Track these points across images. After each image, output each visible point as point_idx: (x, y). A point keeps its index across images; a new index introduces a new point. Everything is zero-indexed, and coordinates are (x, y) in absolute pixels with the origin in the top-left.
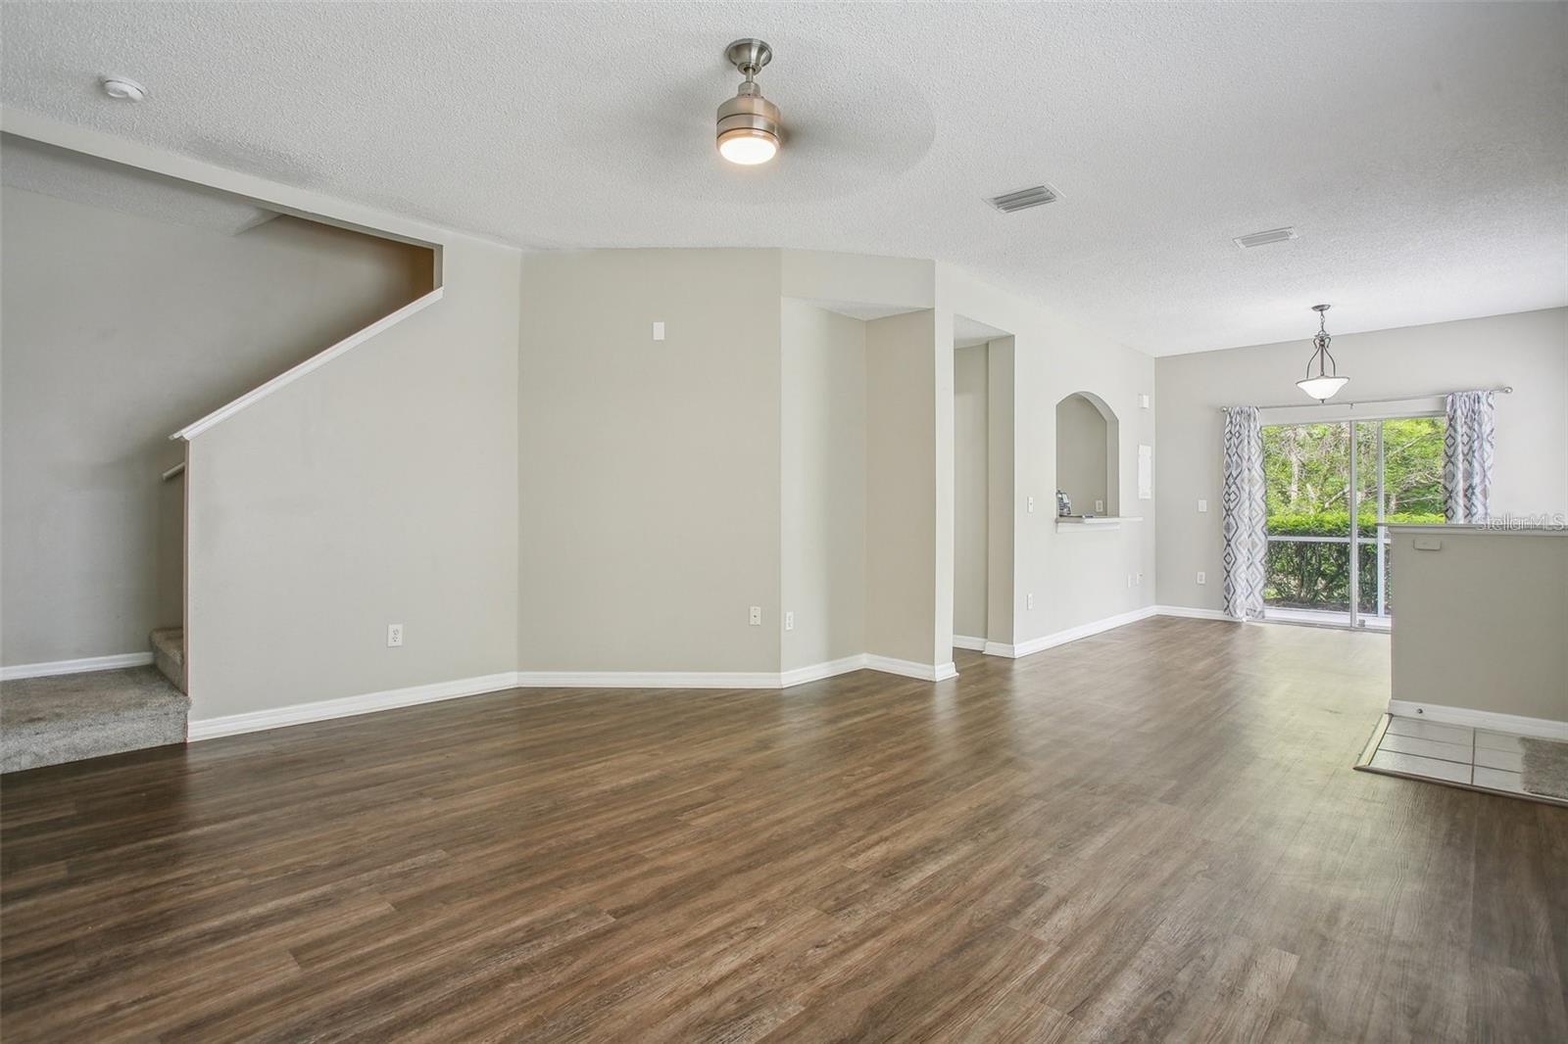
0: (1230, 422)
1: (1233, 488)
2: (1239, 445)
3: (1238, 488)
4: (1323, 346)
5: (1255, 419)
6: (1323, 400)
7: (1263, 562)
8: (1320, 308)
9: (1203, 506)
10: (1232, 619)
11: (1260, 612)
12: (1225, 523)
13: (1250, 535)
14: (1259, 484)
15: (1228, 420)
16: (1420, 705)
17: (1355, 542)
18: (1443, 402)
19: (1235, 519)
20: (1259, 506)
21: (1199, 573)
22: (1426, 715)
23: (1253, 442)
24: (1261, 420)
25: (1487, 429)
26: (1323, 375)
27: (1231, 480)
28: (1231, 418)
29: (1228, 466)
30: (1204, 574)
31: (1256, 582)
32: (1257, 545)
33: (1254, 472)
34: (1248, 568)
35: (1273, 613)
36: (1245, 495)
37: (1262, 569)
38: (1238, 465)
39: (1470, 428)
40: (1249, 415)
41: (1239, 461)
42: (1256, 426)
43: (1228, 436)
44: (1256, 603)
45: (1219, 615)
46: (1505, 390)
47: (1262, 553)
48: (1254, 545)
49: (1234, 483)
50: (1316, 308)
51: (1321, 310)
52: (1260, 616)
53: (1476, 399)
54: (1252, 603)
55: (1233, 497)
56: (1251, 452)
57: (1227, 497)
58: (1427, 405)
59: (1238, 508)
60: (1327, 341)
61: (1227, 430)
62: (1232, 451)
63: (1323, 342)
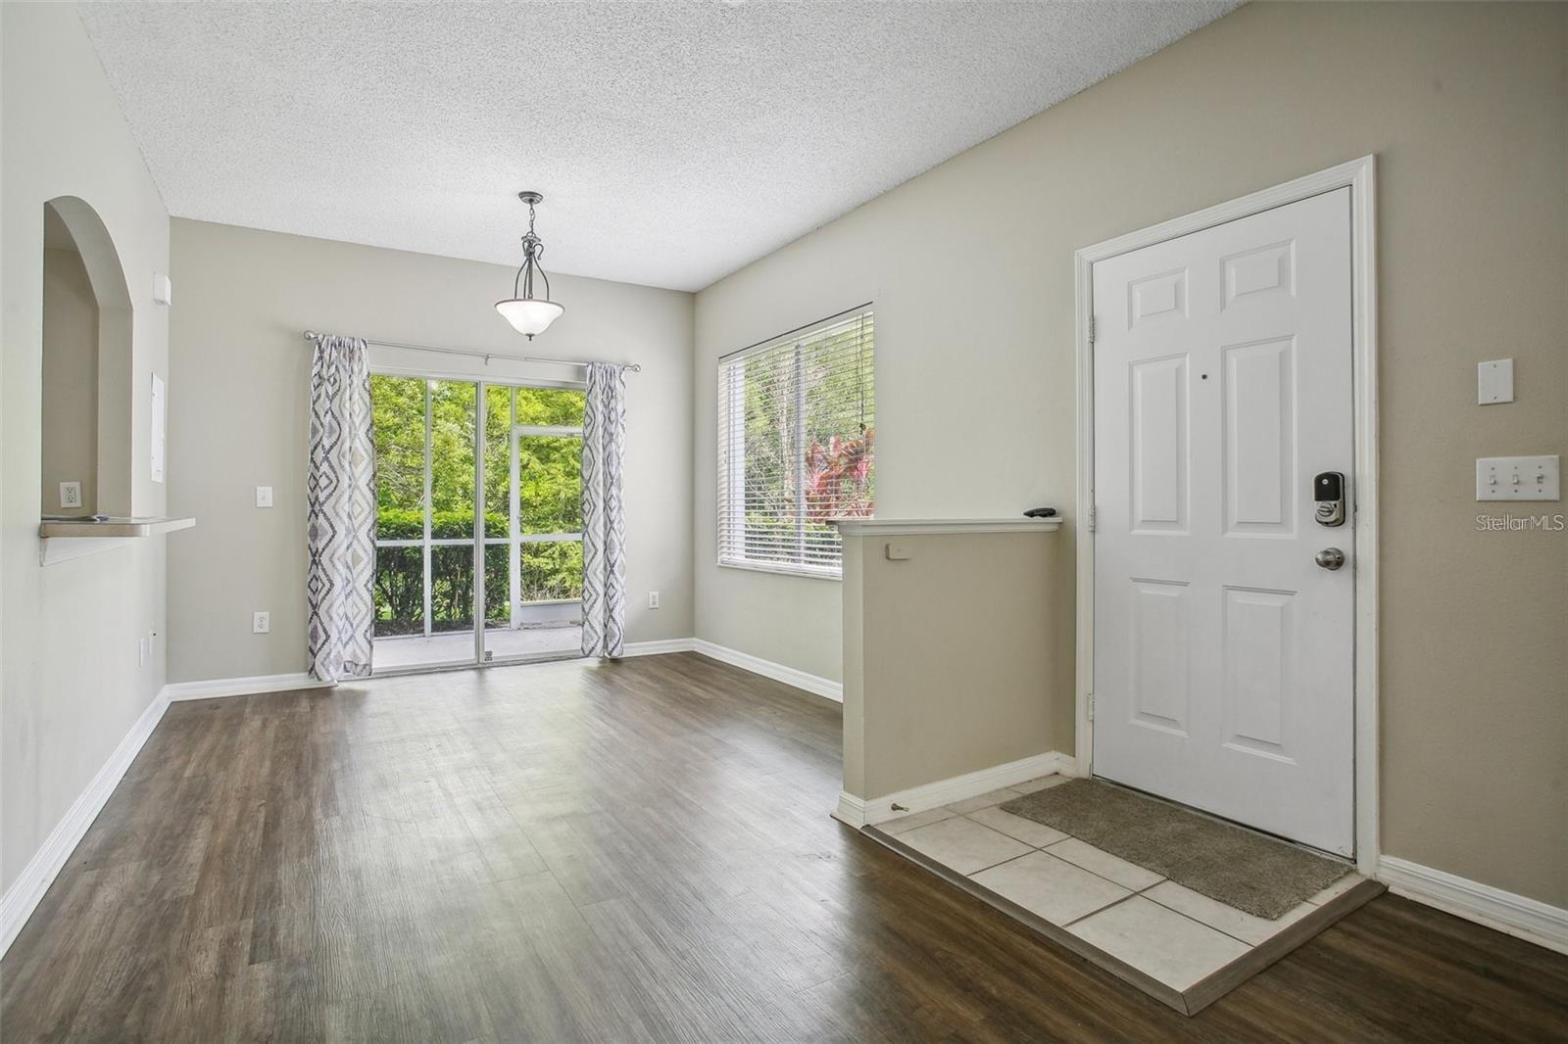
0: (320, 358)
1: (325, 467)
2: (335, 394)
3: (331, 467)
4: (532, 254)
5: (360, 359)
6: (530, 336)
7: (370, 585)
8: (531, 197)
9: (266, 496)
10: (320, 685)
11: (365, 666)
12: (309, 525)
13: (350, 545)
14: (364, 463)
15: (317, 354)
17: (480, 543)
18: (582, 370)
19: (328, 519)
20: (364, 497)
21: (257, 615)
22: (906, 808)
23: (356, 396)
24: (368, 363)
25: (620, 410)
26: (532, 298)
27: (320, 454)
28: (322, 352)
29: (315, 431)
30: (266, 614)
31: (359, 618)
32: (362, 559)
33: (357, 440)
34: (347, 596)
36: (345, 481)
37: (368, 598)
38: (332, 432)
39: (607, 407)
40: (352, 352)
41: (335, 425)
42: (361, 371)
43: (316, 381)
44: (358, 652)
45: (296, 681)
46: (636, 368)
47: (368, 570)
48: (356, 559)
49: (326, 459)
50: (522, 195)
51: (531, 201)
52: (364, 672)
53: (610, 374)
54: (354, 654)
55: (323, 482)
56: (356, 410)
57: (312, 483)
58: (561, 374)
59: (333, 500)
60: (538, 249)
61: (315, 371)
62: (324, 404)
63: (532, 248)
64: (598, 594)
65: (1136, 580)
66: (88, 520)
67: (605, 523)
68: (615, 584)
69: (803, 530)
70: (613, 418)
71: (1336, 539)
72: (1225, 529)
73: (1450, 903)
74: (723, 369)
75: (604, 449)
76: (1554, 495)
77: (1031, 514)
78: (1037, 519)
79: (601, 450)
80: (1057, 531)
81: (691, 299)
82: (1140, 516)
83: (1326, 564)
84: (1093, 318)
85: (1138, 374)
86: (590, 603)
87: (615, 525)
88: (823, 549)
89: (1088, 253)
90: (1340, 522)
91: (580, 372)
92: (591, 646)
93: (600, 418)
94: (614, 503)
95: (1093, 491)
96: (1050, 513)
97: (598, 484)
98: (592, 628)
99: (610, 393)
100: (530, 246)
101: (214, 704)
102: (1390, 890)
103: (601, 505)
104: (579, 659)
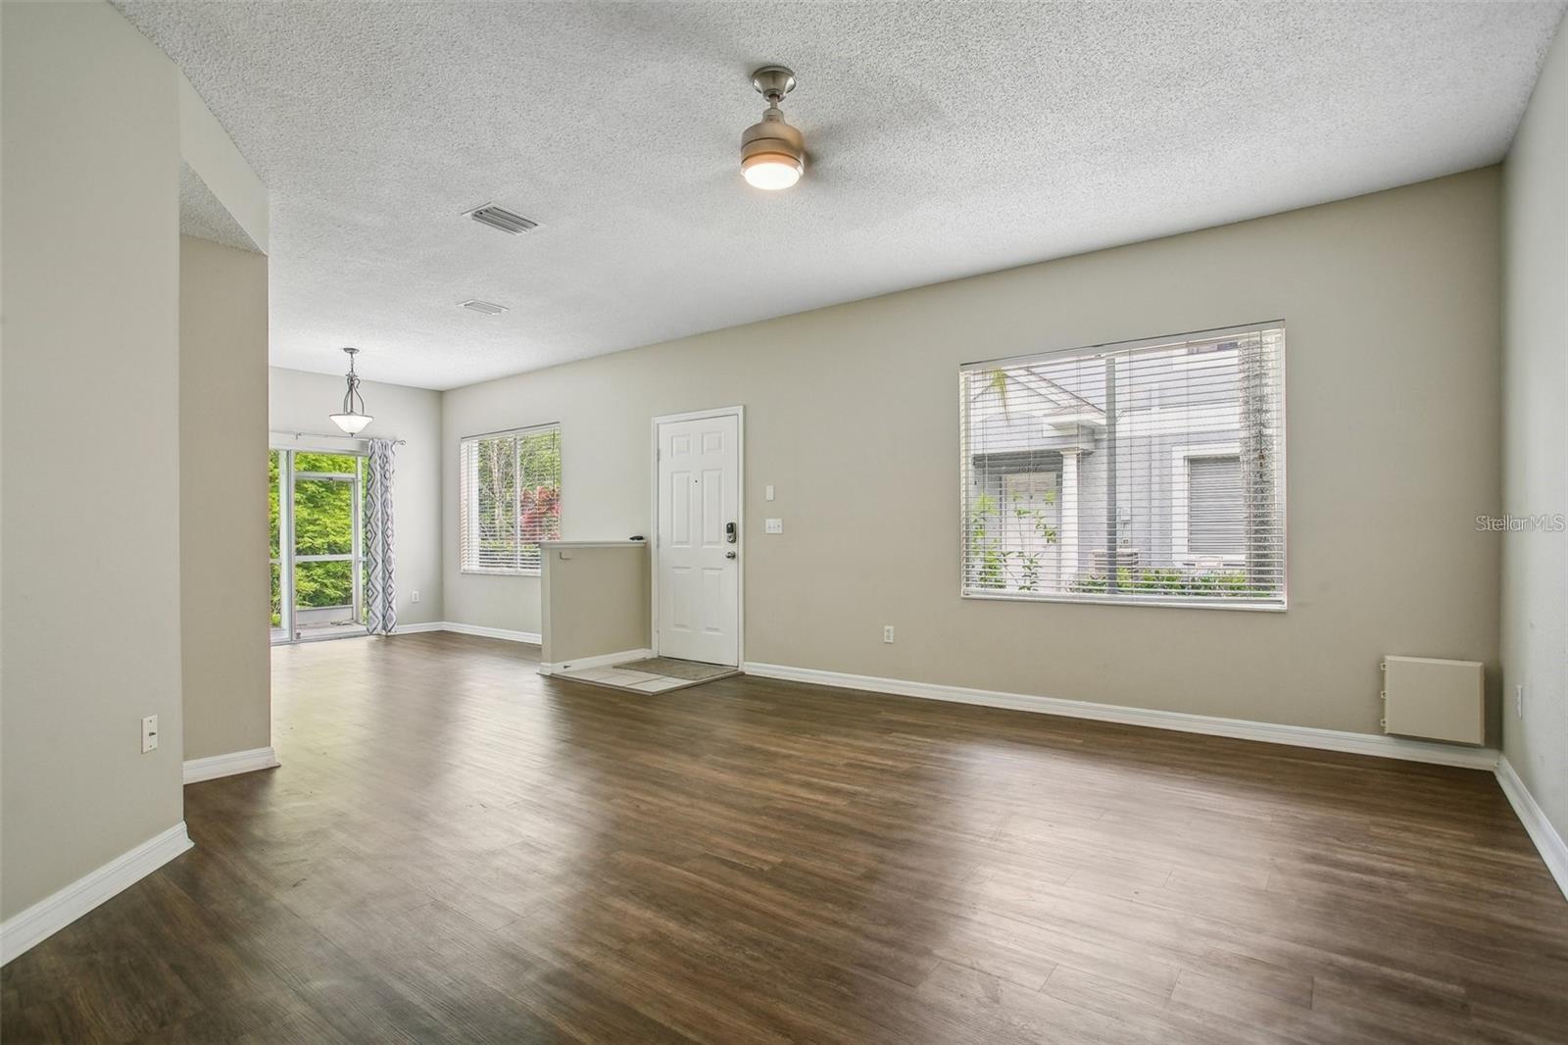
4: (352, 386)
6: (352, 434)
8: (351, 351)
16: (567, 663)
18: (365, 443)
22: (571, 667)
25: (391, 470)
26: (352, 412)
39: (383, 468)
46: (402, 443)
50: (345, 350)
51: (351, 353)
53: (385, 447)
60: (356, 382)
63: (352, 381)
64: (379, 593)
65: (672, 567)
67: (383, 544)
68: (393, 585)
69: (519, 548)
70: (387, 476)
71: (732, 548)
72: (702, 545)
74: (464, 446)
75: (382, 497)
76: (781, 532)
77: (632, 539)
78: (636, 541)
79: (379, 497)
80: (643, 546)
81: (439, 396)
82: (675, 540)
83: (729, 557)
84: (658, 450)
85: (675, 476)
86: (373, 598)
87: (391, 547)
88: (532, 561)
89: (657, 420)
90: (734, 541)
91: (364, 445)
92: (374, 626)
93: (378, 476)
94: (389, 532)
95: (657, 529)
96: (641, 538)
97: (378, 520)
98: (374, 614)
99: (385, 459)
100: (352, 380)
102: (746, 673)
103: (380, 534)
104: (366, 635)
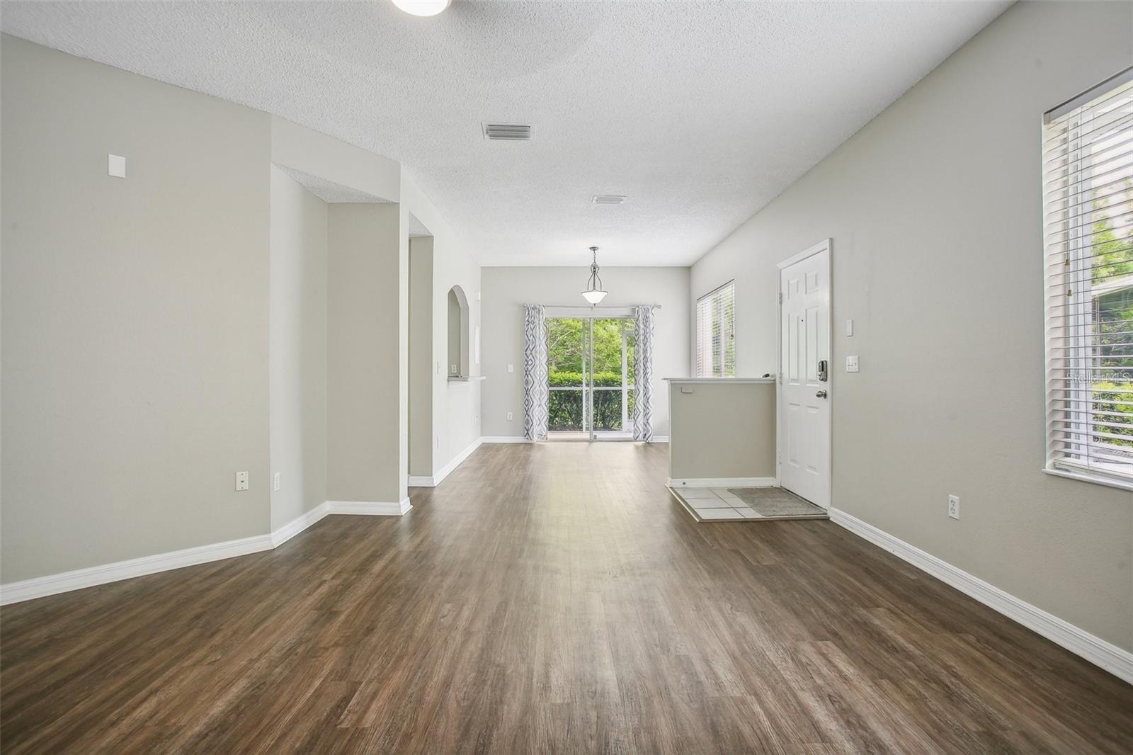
0: (528, 313)
1: (531, 356)
2: (534, 328)
3: (533, 356)
4: (595, 271)
5: (542, 313)
6: (595, 304)
7: (547, 403)
8: (594, 249)
9: (511, 368)
10: (530, 442)
11: (545, 435)
12: (525, 380)
13: (540, 388)
14: (545, 355)
16: (685, 480)
18: (634, 310)
19: (532, 377)
20: (544, 368)
21: (508, 413)
22: (688, 485)
23: (541, 328)
24: (546, 313)
25: (651, 326)
26: (594, 289)
27: (529, 352)
28: (529, 311)
29: (527, 342)
30: (511, 413)
31: (542, 417)
33: (541, 346)
34: (538, 408)
35: (552, 435)
36: (537, 362)
37: (546, 409)
38: (533, 343)
39: (645, 326)
40: (540, 310)
41: (534, 340)
42: (543, 318)
43: (527, 323)
44: (543, 430)
45: (521, 439)
46: (659, 307)
47: (546, 398)
48: (542, 394)
49: (531, 354)
50: (591, 248)
52: (545, 439)
53: (648, 311)
54: (541, 430)
55: (530, 363)
56: (541, 333)
57: (526, 363)
58: (625, 312)
59: (533, 370)
60: (597, 268)
61: (527, 319)
62: (529, 333)
63: (595, 269)
64: (640, 412)
65: (791, 404)
66: (457, 377)
67: (644, 379)
68: (649, 407)
70: (648, 331)
71: (825, 387)
72: (806, 383)
73: (836, 519)
74: (701, 302)
75: (644, 345)
76: (857, 370)
78: (767, 378)
79: (642, 346)
80: (772, 384)
81: (687, 270)
82: (791, 378)
83: (819, 396)
84: (781, 294)
85: (790, 318)
86: (637, 415)
87: (649, 381)
89: (780, 264)
90: (825, 380)
91: (633, 310)
92: (637, 435)
93: (642, 331)
94: (648, 370)
95: (781, 367)
96: (769, 376)
97: (640, 362)
98: (637, 427)
99: (647, 319)
101: (495, 444)
102: (831, 519)
103: (642, 371)
104: (633, 441)
